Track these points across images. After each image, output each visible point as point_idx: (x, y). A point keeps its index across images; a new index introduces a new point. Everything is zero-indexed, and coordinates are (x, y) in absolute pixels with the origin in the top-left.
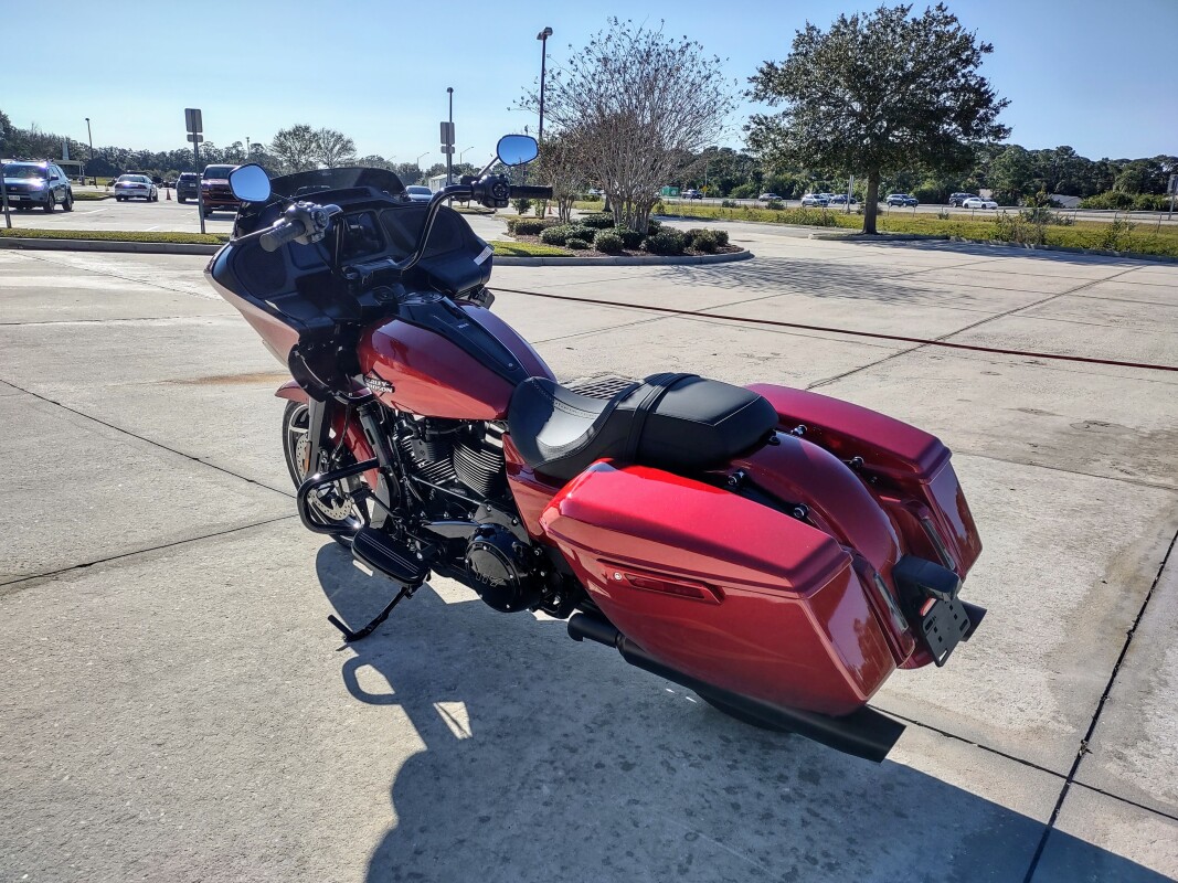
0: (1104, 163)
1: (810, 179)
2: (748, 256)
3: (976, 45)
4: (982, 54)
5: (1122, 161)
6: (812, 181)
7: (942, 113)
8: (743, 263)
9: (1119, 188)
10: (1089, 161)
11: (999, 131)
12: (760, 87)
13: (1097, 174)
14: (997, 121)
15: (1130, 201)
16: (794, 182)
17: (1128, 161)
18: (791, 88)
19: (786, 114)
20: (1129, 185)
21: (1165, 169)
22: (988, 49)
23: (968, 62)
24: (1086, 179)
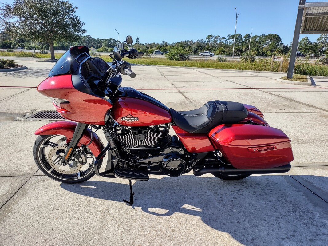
0: (98, 40)
1: (16, 42)
2: (26, 68)
3: (73, 7)
4: (75, 9)
5: (102, 39)
6: (17, 43)
7: (67, 25)
8: (25, 70)
9: (104, 47)
10: (95, 39)
11: (84, 31)
12: (6, 12)
13: (97, 43)
14: (83, 28)
15: (107, 50)
16: (11, 43)
17: (104, 40)
18: (19, 13)
19: (17, 22)
20: (106, 46)
21: (112, 42)
22: (77, 8)
23: (72, 11)
24: (95, 44)
